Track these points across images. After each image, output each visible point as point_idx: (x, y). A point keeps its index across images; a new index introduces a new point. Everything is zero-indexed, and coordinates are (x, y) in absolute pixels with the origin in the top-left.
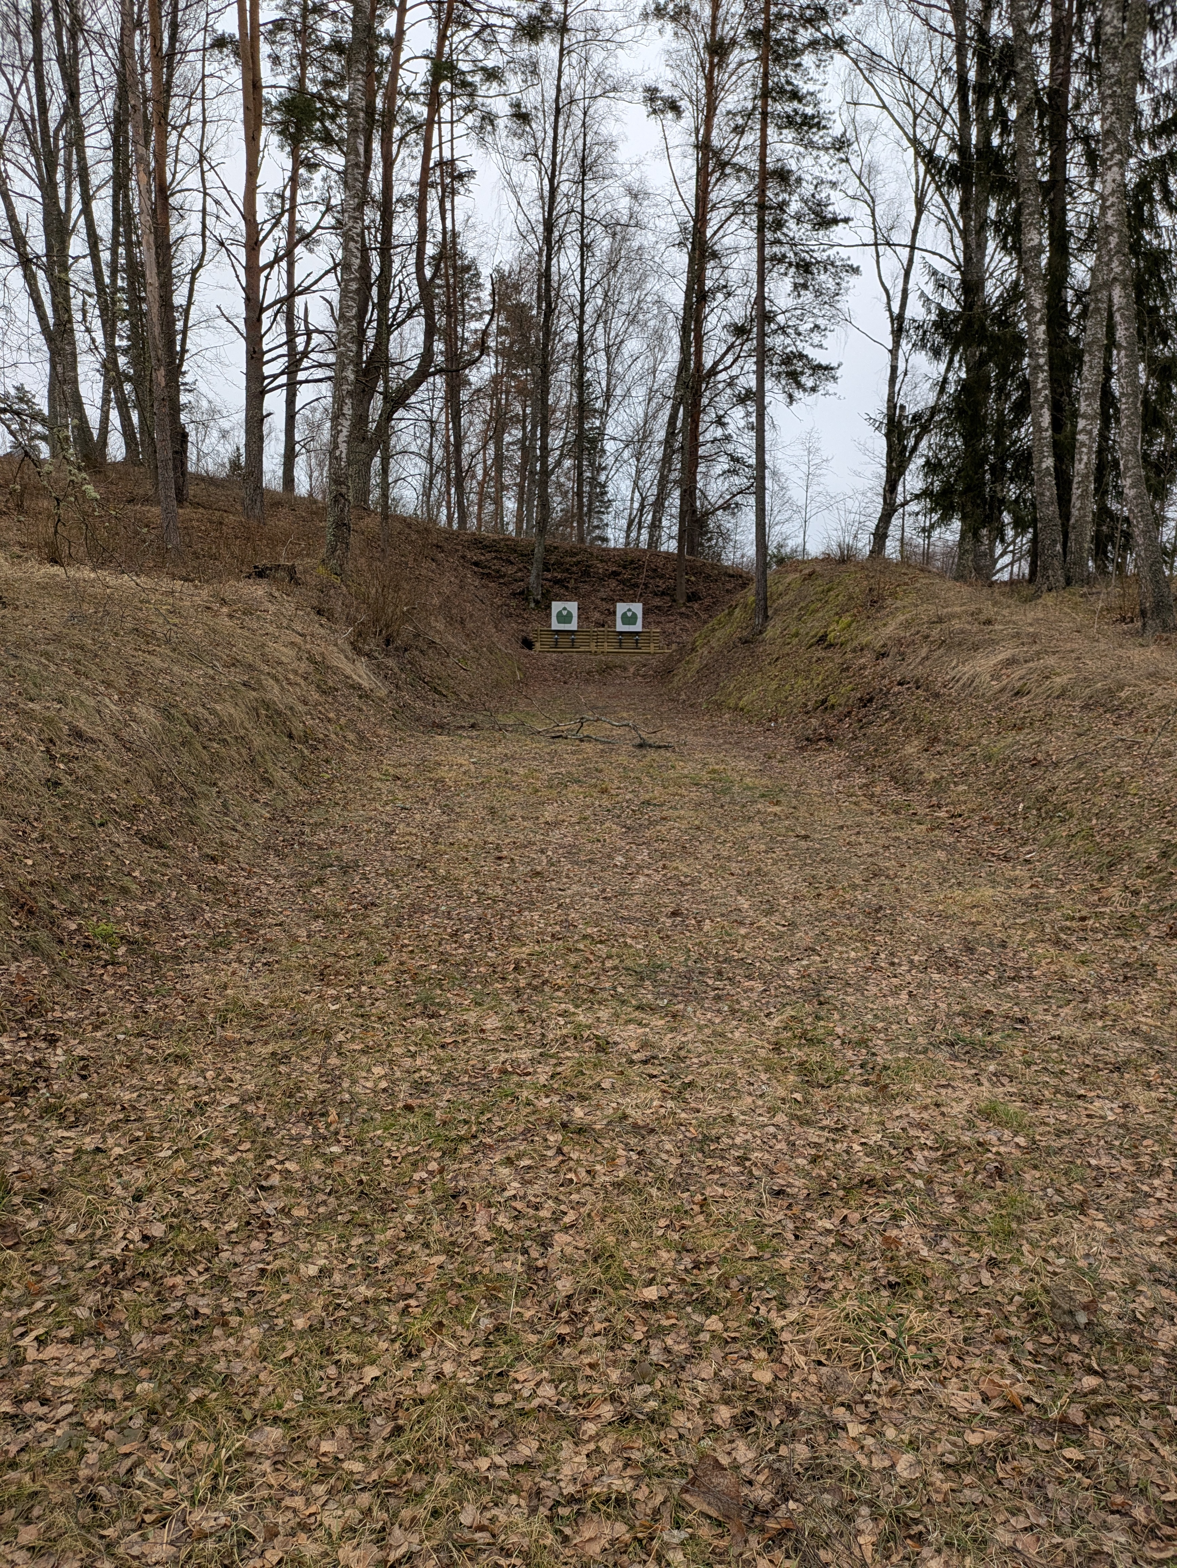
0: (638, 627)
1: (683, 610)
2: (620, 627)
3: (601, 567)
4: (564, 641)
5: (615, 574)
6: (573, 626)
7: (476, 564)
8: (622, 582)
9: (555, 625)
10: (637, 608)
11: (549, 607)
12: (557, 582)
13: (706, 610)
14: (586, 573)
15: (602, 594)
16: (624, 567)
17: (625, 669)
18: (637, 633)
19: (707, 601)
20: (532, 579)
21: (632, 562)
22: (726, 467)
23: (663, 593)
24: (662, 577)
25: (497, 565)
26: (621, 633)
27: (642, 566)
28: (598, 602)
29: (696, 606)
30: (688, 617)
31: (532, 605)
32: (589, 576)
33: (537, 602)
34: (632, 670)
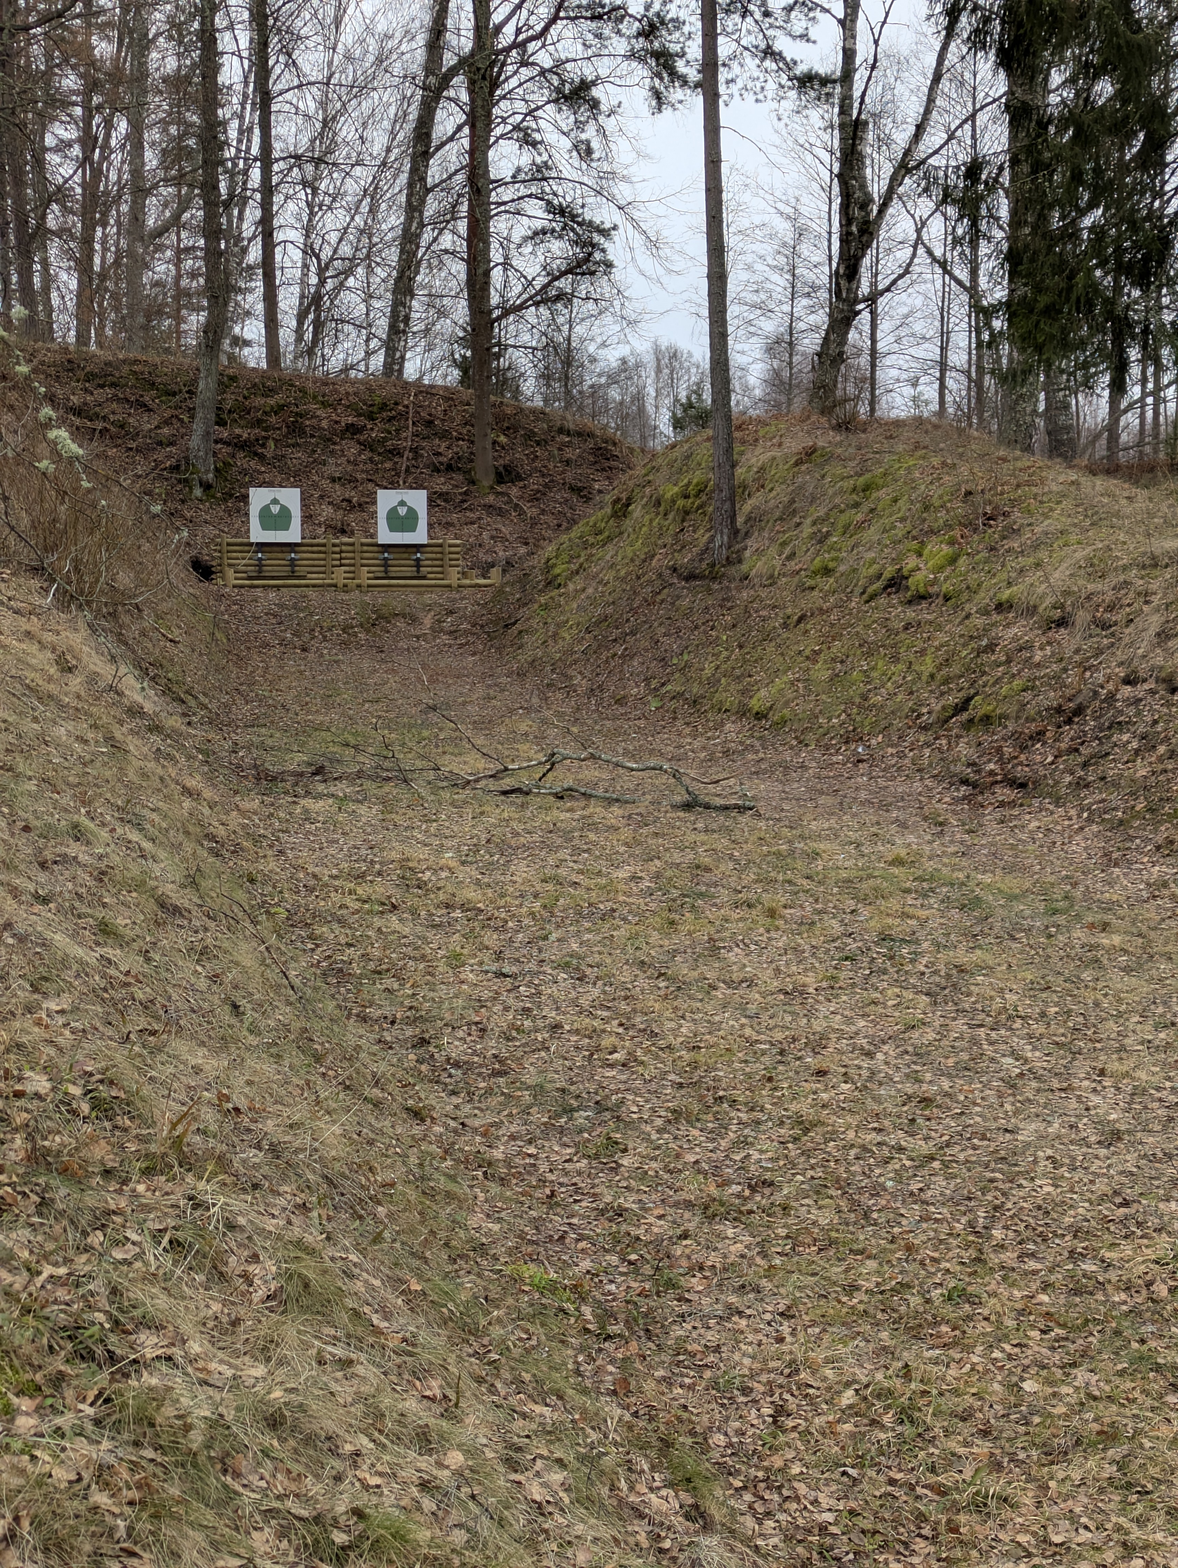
0: (420, 536)
1: (491, 499)
2: (385, 536)
3: (324, 418)
4: (275, 564)
5: (353, 430)
6: (293, 534)
7: (78, 412)
8: (366, 445)
9: (258, 534)
10: (418, 499)
11: (245, 498)
12: (241, 445)
13: (534, 498)
14: (296, 429)
15: (333, 468)
16: (371, 417)
17: (414, 620)
18: (418, 547)
19: (534, 483)
20: (195, 441)
21: (383, 407)
22: (539, 224)
23: (449, 468)
24: (444, 435)
25: (117, 412)
26: (387, 547)
27: (403, 416)
28: (325, 484)
29: (514, 491)
30: (501, 513)
31: (198, 492)
32: (302, 432)
33: (207, 487)
34: (428, 621)
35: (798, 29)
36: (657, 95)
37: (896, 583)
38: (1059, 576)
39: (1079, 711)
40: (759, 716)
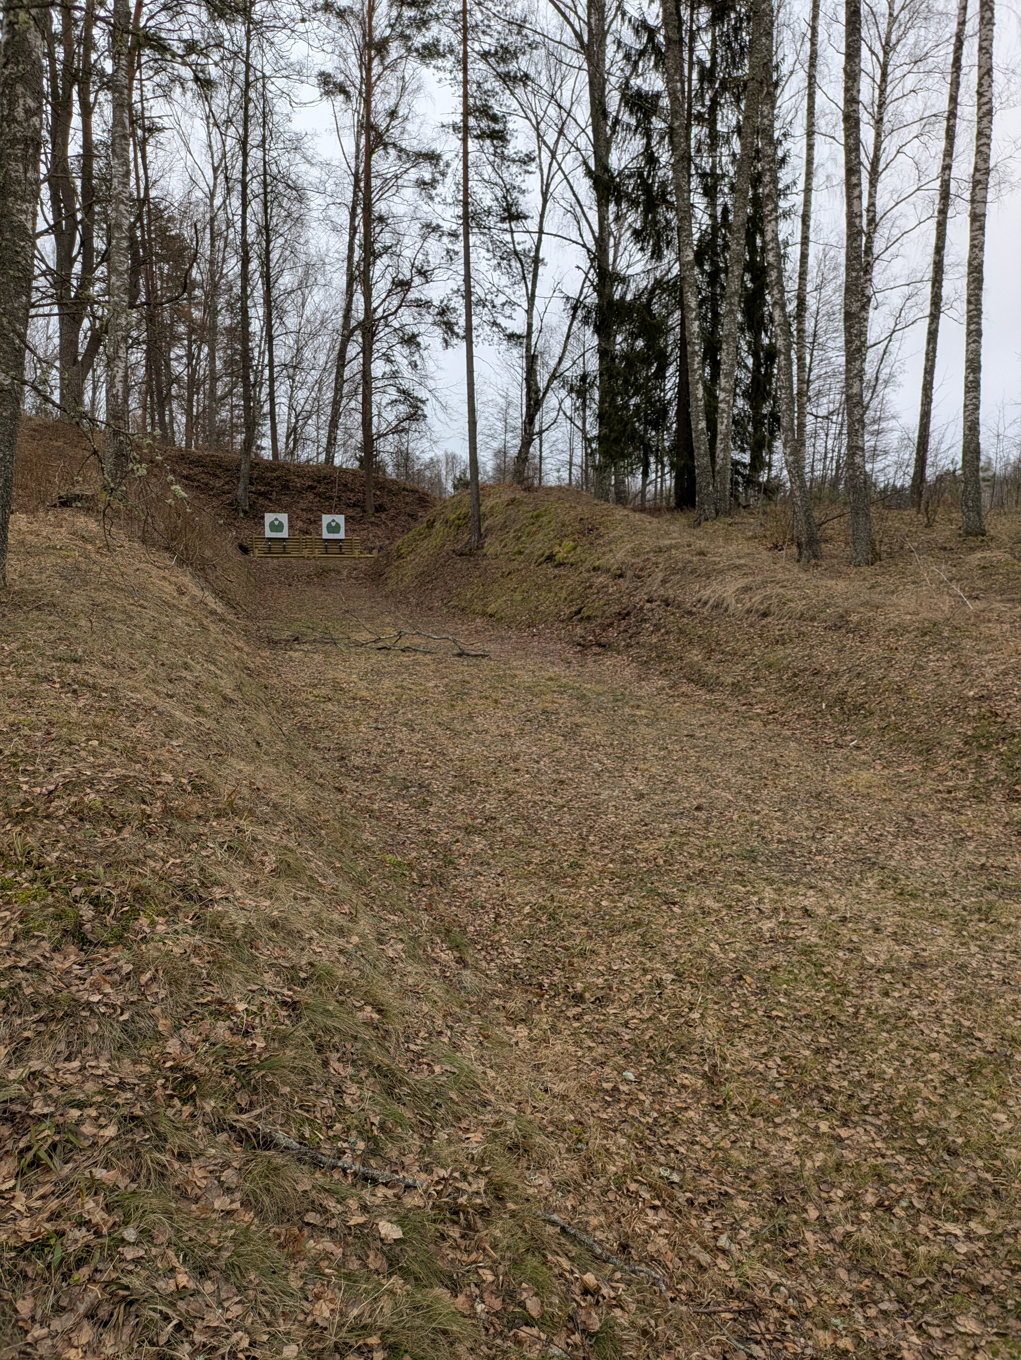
0: (341, 535)
1: (373, 519)
2: (326, 535)
3: (298, 482)
4: (276, 547)
5: (311, 488)
6: (285, 534)
7: (186, 478)
8: (318, 495)
9: (268, 534)
10: (340, 519)
11: (263, 518)
12: (261, 494)
13: (392, 519)
14: (286, 487)
15: (302, 505)
16: (319, 482)
17: (339, 572)
18: (340, 540)
19: (392, 512)
20: (240, 492)
21: (325, 478)
22: (394, 398)
23: (354, 505)
24: (352, 491)
25: (204, 478)
26: (326, 540)
27: (333, 482)
28: (299, 512)
29: (383, 516)
30: (378, 525)
31: (242, 515)
32: (288, 488)
33: (245, 512)
34: (345, 573)
35: (507, 314)
36: (446, 341)
37: (550, 558)
38: (620, 556)
39: (628, 614)
40: (491, 616)
